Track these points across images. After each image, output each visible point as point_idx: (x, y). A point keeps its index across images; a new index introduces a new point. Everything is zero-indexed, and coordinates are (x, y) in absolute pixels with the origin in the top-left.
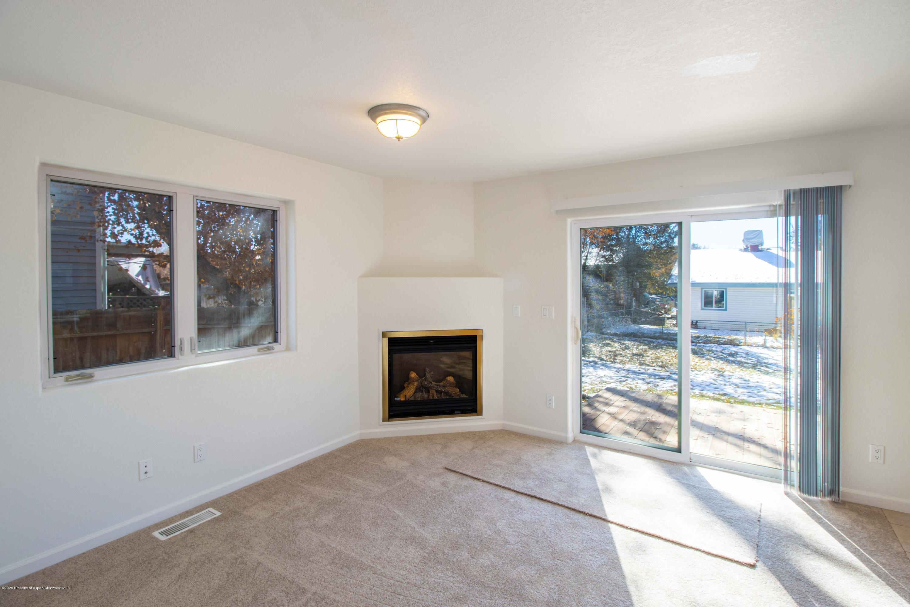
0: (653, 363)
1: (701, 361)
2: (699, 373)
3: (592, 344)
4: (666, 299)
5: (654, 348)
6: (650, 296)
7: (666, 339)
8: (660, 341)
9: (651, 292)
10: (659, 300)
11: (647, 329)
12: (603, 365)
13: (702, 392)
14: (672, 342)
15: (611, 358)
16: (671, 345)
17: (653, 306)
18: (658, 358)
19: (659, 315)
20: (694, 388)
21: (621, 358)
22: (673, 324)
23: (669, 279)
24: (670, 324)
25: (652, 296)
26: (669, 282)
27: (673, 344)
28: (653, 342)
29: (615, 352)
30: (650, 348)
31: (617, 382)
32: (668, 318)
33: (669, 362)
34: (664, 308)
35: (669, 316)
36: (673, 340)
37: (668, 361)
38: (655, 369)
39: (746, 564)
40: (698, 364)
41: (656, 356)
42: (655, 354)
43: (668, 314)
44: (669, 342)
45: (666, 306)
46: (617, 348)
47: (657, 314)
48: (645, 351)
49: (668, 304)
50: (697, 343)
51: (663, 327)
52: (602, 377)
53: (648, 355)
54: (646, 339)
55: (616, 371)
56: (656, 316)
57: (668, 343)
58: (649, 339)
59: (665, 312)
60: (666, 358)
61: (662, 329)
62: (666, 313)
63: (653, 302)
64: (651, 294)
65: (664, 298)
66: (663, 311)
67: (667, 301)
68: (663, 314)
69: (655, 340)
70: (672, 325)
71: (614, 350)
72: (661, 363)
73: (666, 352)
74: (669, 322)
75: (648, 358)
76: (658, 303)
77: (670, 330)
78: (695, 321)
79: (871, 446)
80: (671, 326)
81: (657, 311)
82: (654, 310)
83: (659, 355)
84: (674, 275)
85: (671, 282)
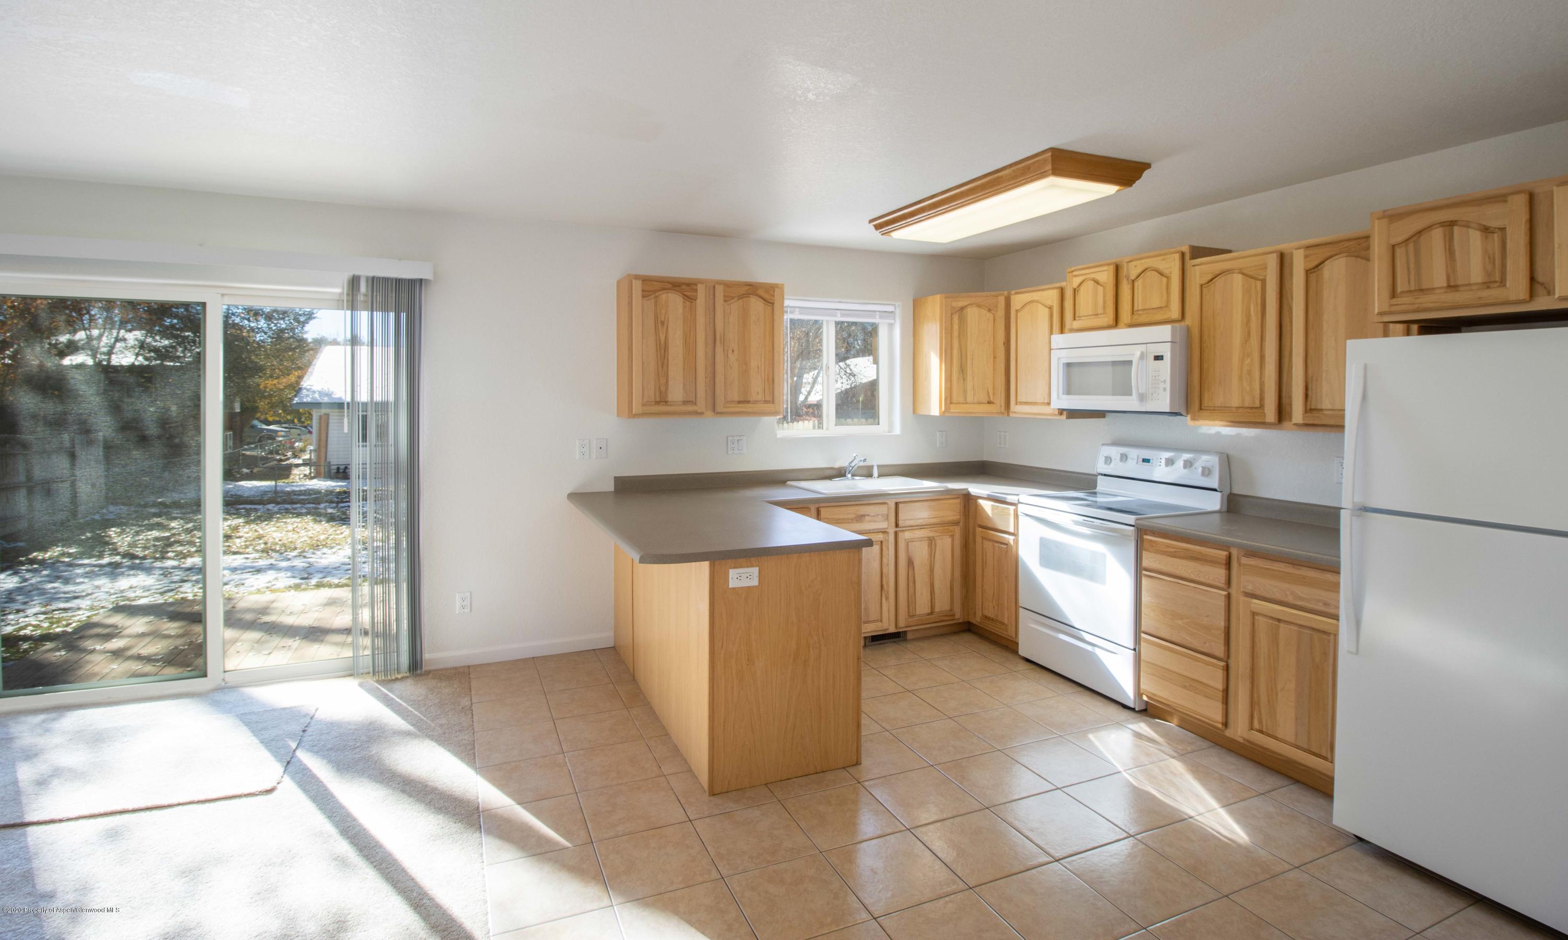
0: (247, 547)
1: (338, 532)
2: (329, 551)
3: (113, 529)
4: (298, 431)
5: (260, 519)
6: (265, 427)
7: (284, 502)
8: (270, 506)
9: (271, 419)
10: (283, 433)
11: (250, 489)
12: (132, 568)
13: (322, 580)
14: (295, 506)
15: (156, 551)
16: (292, 511)
17: (272, 444)
18: (260, 537)
19: (281, 460)
20: (311, 576)
21: (179, 548)
22: (305, 475)
23: (295, 396)
24: (299, 475)
25: (272, 427)
26: (296, 400)
27: (295, 509)
28: (256, 510)
29: (168, 538)
30: (247, 523)
31: (157, 593)
32: (298, 466)
33: (280, 540)
34: (292, 448)
35: (300, 461)
36: (296, 503)
37: (277, 540)
38: (247, 558)
39: (260, 792)
40: (331, 537)
41: (257, 533)
42: (256, 531)
43: (299, 458)
44: (289, 506)
45: (297, 444)
46: (173, 531)
47: (276, 460)
48: (236, 529)
49: (300, 440)
50: (338, 503)
51: (283, 482)
52: (122, 591)
53: (241, 534)
54: (241, 506)
55: (162, 574)
56: (275, 463)
57: (287, 509)
58: (248, 506)
59: (293, 454)
60: (275, 535)
61: (282, 486)
62: (295, 456)
63: (272, 436)
64: (269, 423)
65: (292, 430)
66: (290, 453)
67: (299, 435)
68: (288, 459)
69: (260, 507)
70: (302, 476)
71: (167, 534)
72: (263, 546)
73: (278, 524)
74: (298, 473)
75: (238, 541)
76: (281, 439)
77: (297, 486)
78: (342, 467)
79: (457, 594)
80: (300, 479)
81: (278, 454)
82: (271, 452)
83: (261, 532)
84: (305, 389)
85: (299, 401)
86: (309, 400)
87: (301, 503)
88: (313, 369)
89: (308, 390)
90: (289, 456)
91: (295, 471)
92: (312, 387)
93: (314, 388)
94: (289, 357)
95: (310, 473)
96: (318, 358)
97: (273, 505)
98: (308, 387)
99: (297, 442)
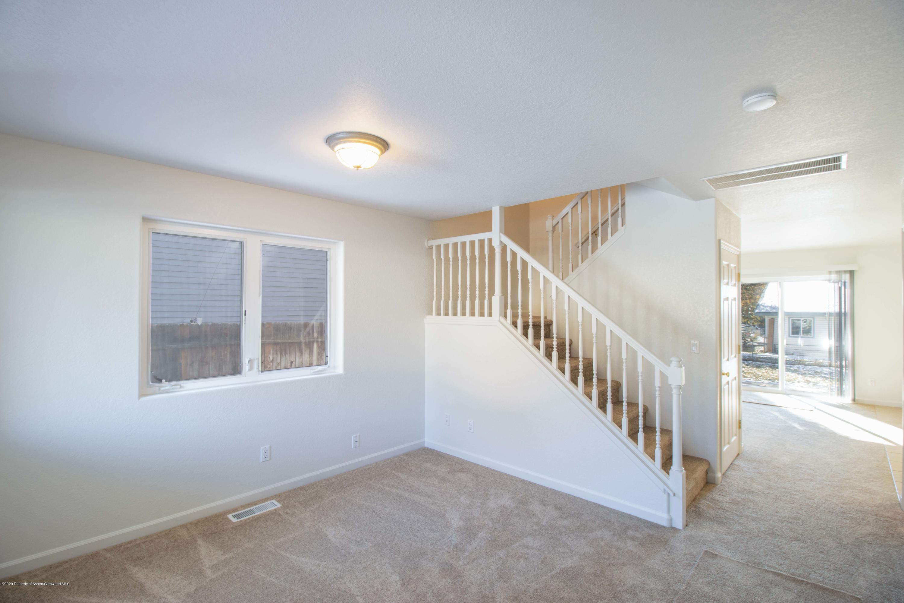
4: (751, 328)
7: (756, 361)
22: (761, 351)
23: (757, 309)
26: (757, 311)
34: (750, 337)
35: (756, 344)
36: (762, 362)
43: (755, 342)
44: (759, 363)
45: (752, 335)
49: (754, 333)
51: (753, 353)
59: (751, 340)
61: (752, 355)
65: (749, 327)
66: (750, 339)
67: (752, 330)
70: (759, 351)
84: (761, 305)
85: (759, 312)
86: (763, 311)
87: (765, 362)
88: (764, 294)
89: (763, 306)
90: (749, 341)
91: (756, 348)
92: (765, 304)
93: (766, 305)
94: (752, 289)
95: (764, 350)
96: (766, 288)
97: (751, 362)
98: (763, 304)
99: (752, 333)
